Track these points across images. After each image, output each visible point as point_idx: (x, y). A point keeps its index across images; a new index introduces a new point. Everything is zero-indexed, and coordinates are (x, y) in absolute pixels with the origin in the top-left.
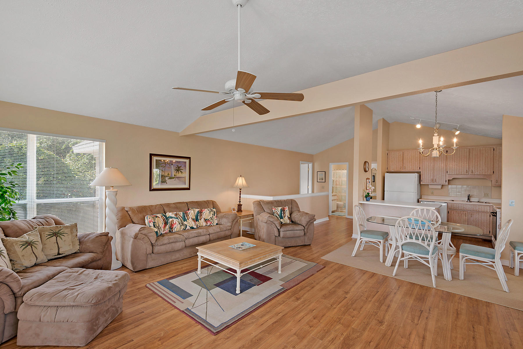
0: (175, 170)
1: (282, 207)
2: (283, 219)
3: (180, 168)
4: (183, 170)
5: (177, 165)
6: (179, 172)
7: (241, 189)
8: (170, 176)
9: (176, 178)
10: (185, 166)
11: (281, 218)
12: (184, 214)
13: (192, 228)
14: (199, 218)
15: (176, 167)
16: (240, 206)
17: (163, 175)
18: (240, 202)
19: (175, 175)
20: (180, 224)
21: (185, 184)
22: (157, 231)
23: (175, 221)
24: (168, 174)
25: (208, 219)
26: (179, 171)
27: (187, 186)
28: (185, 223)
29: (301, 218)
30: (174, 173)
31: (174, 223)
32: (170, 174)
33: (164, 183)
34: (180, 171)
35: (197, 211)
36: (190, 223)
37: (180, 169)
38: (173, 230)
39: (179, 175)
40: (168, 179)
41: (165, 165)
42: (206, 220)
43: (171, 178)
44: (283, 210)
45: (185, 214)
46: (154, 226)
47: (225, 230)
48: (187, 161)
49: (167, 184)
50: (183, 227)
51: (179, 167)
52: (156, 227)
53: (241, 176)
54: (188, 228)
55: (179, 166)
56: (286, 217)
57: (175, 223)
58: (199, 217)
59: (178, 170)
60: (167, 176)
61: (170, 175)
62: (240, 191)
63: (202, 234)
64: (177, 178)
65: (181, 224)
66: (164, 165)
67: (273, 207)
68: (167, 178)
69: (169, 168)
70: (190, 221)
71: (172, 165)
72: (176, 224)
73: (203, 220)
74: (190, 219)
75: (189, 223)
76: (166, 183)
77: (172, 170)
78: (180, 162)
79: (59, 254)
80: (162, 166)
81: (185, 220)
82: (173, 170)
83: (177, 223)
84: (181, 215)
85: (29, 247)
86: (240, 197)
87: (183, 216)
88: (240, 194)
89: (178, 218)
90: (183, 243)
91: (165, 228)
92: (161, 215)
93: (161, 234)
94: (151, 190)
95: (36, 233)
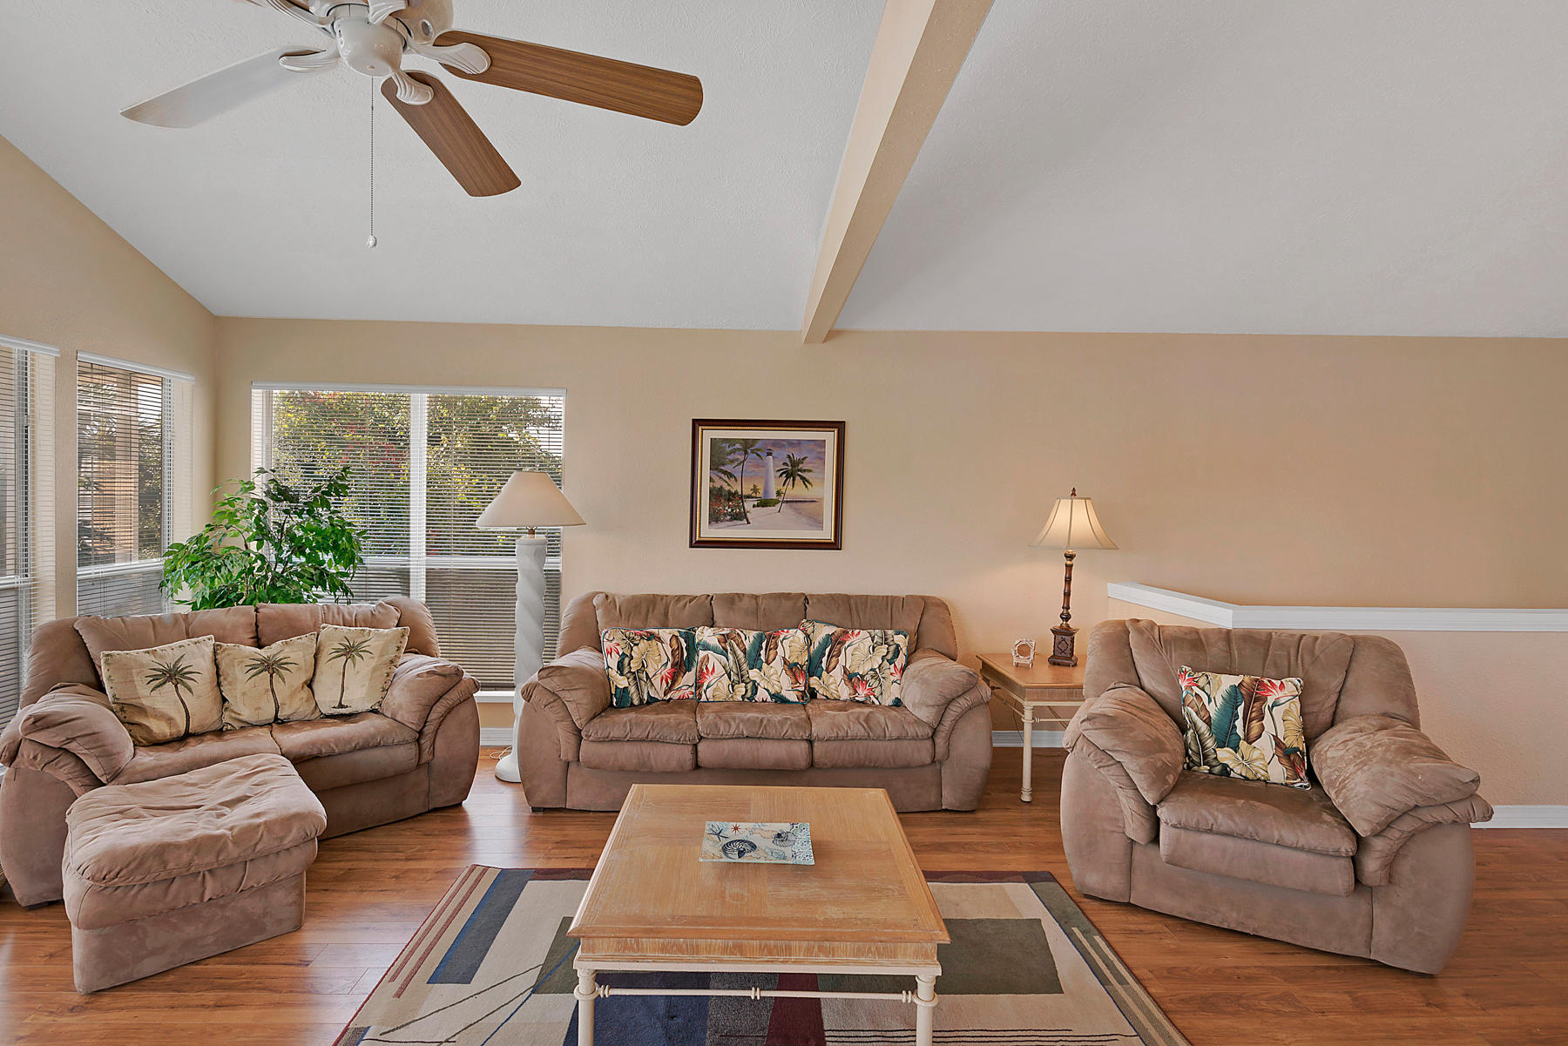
0: (781, 475)
1: (1247, 679)
2: (1236, 749)
3: (801, 466)
4: (809, 471)
5: (789, 456)
6: (794, 480)
7: (1070, 557)
8: (760, 494)
9: (783, 502)
10: (821, 458)
11: (1227, 738)
12: (760, 639)
13: (779, 699)
14: (824, 665)
15: (785, 464)
16: (1064, 634)
17: (736, 492)
18: (1065, 617)
19: (778, 493)
20: (729, 676)
21: (818, 523)
22: (626, 688)
23: (715, 661)
24: (755, 490)
25: (862, 676)
26: (798, 478)
27: (827, 534)
28: (754, 674)
29: (1352, 768)
30: (775, 485)
31: (707, 668)
32: (760, 487)
33: (739, 522)
34: (799, 475)
35: (823, 635)
36: (774, 678)
37: (799, 470)
38: (700, 695)
39: (797, 490)
40: (754, 506)
41: (741, 458)
42: (850, 677)
43: (764, 503)
44: (1250, 699)
45: (768, 639)
46: (620, 668)
47: (895, 735)
48: (830, 437)
49: (749, 523)
50: (741, 689)
51: (795, 464)
52: (626, 671)
53: (1073, 494)
54: (762, 695)
55: (797, 457)
56: (1265, 745)
57: (710, 670)
58: (825, 659)
59: (792, 472)
60: (749, 497)
61: (761, 491)
62: (1069, 568)
63: (772, 732)
64: (787, 502)
65: (736, 678)
66: (739, 457)
67: (1184, 668)
68: (748, 505)
69: (757, 466)
70: (772, 671)
71: (769, 454)
72: (715, 675)
73: (838, 673)
74: (777, 664)
75: (767, 678)
76: (747, 520)
77: (767, 472)
78: (799, 442)
79: (341, 706)
80: (732, 461)
81: (755, 663)
82: (772, 474)
83: (719, 670)
84: (747, 644)
85: (266, 674)
86: (1067, 595)
87: (753, 645)
88: (1068, 580)
89: (727, 651)
90: (687, 753)
91: (674, 682)
92: (675, 632)
93: (652, 700)
94: (696, 544)
95: (305, 642)
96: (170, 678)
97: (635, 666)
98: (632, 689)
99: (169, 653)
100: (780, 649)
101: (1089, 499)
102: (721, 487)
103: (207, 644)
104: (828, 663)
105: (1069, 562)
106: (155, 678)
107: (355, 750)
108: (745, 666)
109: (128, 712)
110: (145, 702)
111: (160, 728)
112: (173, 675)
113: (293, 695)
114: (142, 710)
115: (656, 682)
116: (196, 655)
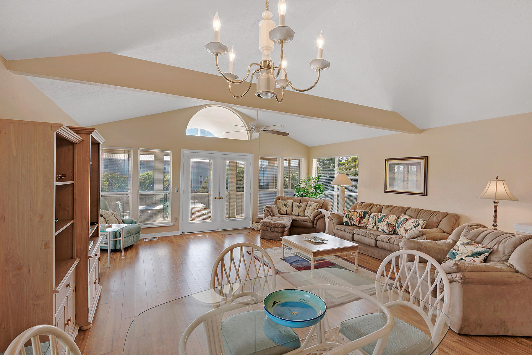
3: (413, 170)
7: (496, 203)
9: (408, 181)
10: (420, 167)
13: (384, 231)
18: (494, 225)
19: (407, 178)
20: (373, 223)
21: (420, 189)
22: (347, 221)
23: (370, 219)
27: (421, 191)
28: (379, 224)
30: (406, 176)
38: (367, 227)
39: (412, 178)
42: (405, 230)
43: (403, 181)
45: (386, 216)
49: (399, 186)
52: (347, 217)
53: (497, 179)
54: (380, 229)
55: (412, 168)
61: (402, 178)
62: (496, 207)
68: (399, 181)
74: (385, 223)
79: (307, 215)
80: (395, 170)
81: (380, 221)
82: (405, 173)
84: (380, 217)
85: (298, 207)
86: (495, 217)
87: (381, 218)
88: (495, 211)
89: (374, 218)
90: (351, 235)
91: (360, 221)
92: (362, 211)
93: (354, 225)
94: (386, 192)
95: (305, 203)
96: (285, 206)
97: (350, 216)
98: (349, 221)
99: (286, 202)
100: (387, 219)
101: (504, 181)
102: (392, 177)
103: (292, 201)
104: (401, 225)
105: (496, 205)
106: (283, 205)
107: (302, 221)
108: (377, 222)
109: (279, 209)
110: (281, 208)
111: (282, 212)
112: (285, 205)
113: (301, 212)
114: (281, 209)
115: (355, 221)
116: (289, 203)
